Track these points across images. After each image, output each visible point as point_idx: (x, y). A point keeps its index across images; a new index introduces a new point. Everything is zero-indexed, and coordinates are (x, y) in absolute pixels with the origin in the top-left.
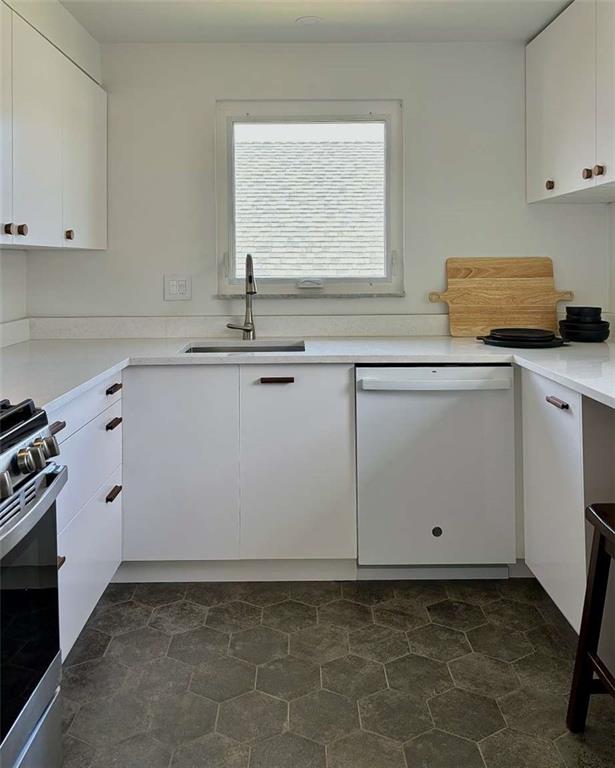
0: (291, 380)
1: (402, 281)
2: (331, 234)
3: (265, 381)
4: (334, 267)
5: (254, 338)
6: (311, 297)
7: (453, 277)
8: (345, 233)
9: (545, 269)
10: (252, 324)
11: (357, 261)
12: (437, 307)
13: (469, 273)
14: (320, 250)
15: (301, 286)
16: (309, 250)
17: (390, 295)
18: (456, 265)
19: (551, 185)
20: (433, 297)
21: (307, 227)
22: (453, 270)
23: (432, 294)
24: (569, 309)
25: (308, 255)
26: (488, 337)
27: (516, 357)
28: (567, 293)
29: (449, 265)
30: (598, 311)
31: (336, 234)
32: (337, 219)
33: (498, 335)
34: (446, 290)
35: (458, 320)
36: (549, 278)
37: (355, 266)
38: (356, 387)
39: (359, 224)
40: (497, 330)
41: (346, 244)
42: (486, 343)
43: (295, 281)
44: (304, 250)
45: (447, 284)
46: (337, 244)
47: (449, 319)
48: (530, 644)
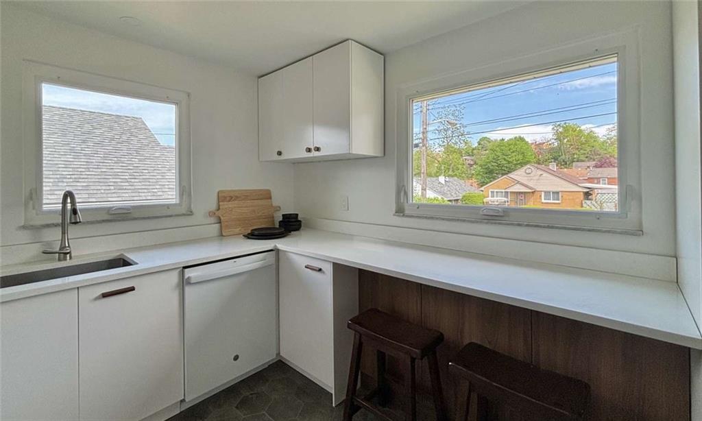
0: (132, 289)
1: (190, 205)
2: (80, 170)
3: (105, 295)
4: (85, 192)
5: (71, 258)
6: (123, 220)
7: (223, 201)
8: (91, 170)
9: (267, 195)
10: (69, 246)
11: (104, 188)
12: (213, 220)
13: (231, 199)
14: (71, 180)
15: (113, 213)
16: (60, 180)
17: (184, 215)
18: (224, 194)
19: (280, 153)
20: (211, 214)
21: (57, 164)
22: (223, 197)
23: (210, 213)
24: (283, 215)
25: (60, 184)
26: (249, 234)
27: (277, 245)
28: (277, 207)
29: (220, 195)
30: (297, 215)
31: (83, 170)
32: (83, 160)
33: (256, 233)
34: (219, 209)
35: (227, 226)
36: (269, 200)
37: (102, 191)
38: (184, 283)
39: (101, 164)
40: (255, 230)
41: (93, 176)
42: (249, 238)
43: (108, 210)
44: (56, 180)
45: (219, 206)
46: (86, 177)
47: (221, 226)
48: (299, 401)
